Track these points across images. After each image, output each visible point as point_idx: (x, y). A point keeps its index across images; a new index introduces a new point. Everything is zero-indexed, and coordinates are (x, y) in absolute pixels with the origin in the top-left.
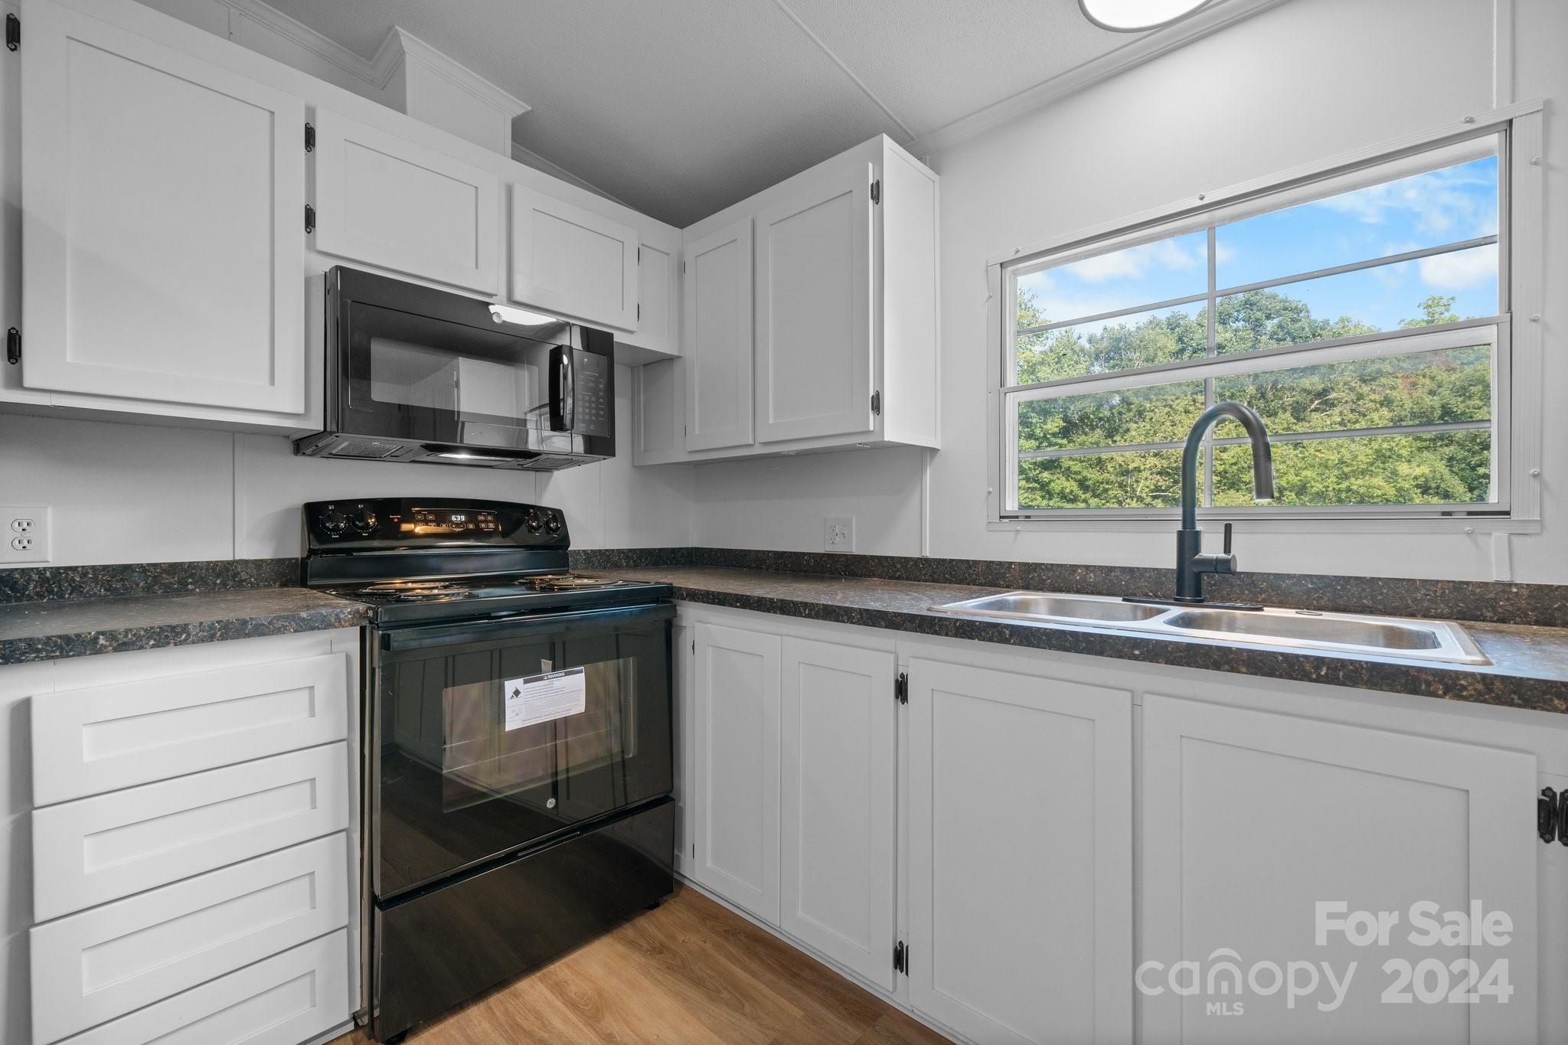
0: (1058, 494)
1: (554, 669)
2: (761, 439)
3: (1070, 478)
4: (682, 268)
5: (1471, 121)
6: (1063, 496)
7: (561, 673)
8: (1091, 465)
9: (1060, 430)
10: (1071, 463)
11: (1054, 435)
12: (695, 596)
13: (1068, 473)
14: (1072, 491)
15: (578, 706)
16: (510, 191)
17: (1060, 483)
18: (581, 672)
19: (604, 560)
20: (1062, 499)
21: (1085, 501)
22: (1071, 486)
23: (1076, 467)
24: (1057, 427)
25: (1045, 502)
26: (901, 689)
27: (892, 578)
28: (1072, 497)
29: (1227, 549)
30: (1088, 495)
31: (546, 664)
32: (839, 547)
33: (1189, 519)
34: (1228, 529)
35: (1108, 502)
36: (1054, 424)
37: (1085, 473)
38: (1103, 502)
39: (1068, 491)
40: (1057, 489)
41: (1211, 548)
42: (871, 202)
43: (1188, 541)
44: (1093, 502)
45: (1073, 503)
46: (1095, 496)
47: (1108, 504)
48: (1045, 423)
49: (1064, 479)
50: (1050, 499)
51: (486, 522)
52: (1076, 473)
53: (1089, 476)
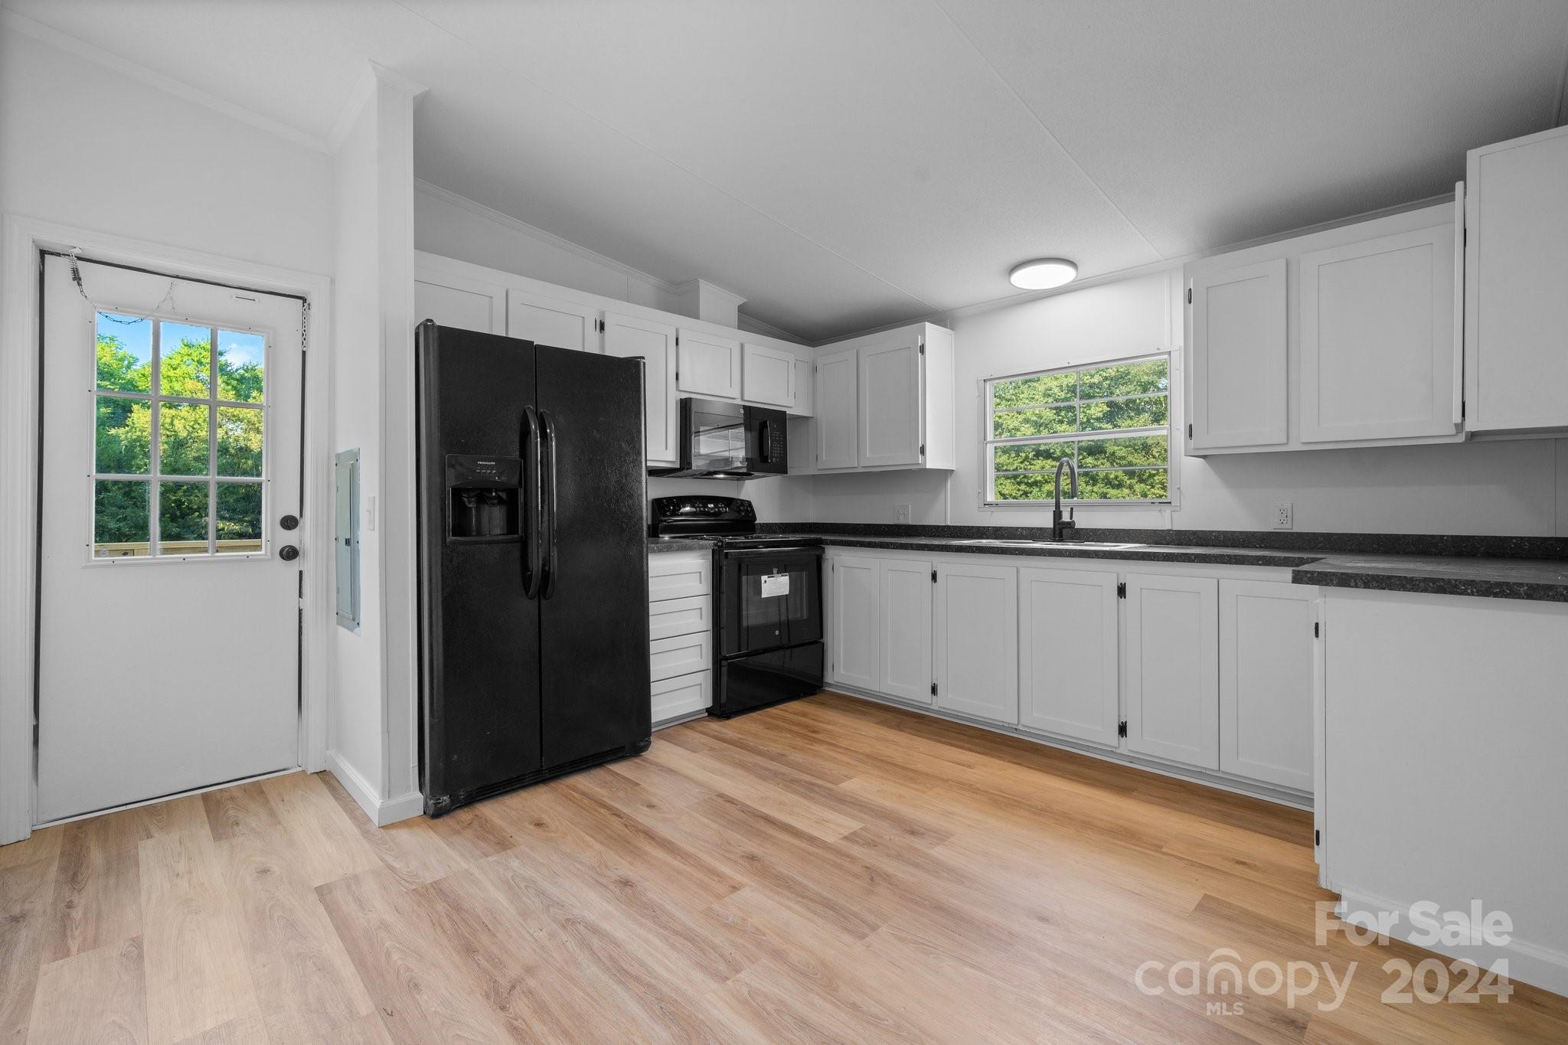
0: (1103, 480)
1: (778, 573)
2: (862, 464)
3: (1115, 464)
4: (815, 369)
5: (1158, 349)
6: (1108, 482)
7: (780, 575)
8: (1136, 450)
9: (1104, 415)
10: (1116, 448)
11: (1098, 419)
12: (834, 543)
13: (1112, 458)
14: (1116, 477)
15: (786, 591)
16: (742, 346)
17: (1104, 468)
18: (786, 575)
19: (770, 528)
20: (1106, 484)
21: (1131, 487)
22: (1116, 472)
23: (1121, 452)
24: (1100, 412)
25: (1089, 488)
26: (934, 577)
27: (930, 536)
28: (1117, 483)
29: (1071, 518)
30: (1134, 481)
31: (775, 571)
32: (902, 521)
33: (1058, 505)
34: (1072, 509)
35: (1153, 487)
36: (1098, 408)
37: (1130, 458)
38: (1149, 487)
39: (1112, 476)
40: (1102, 475)
41: (1066, 518)
42: (920, 354)
43: (1058, 514)
44: (1139, 487)
45: (1118, 489)
46: (1141, 481)
47: (1153, 490)
48: (1089, 407)
49: (1108, 464)
50: (1094, 485)
51: (722, 507)
52: (1121, 458)
53: (1134, 461)
